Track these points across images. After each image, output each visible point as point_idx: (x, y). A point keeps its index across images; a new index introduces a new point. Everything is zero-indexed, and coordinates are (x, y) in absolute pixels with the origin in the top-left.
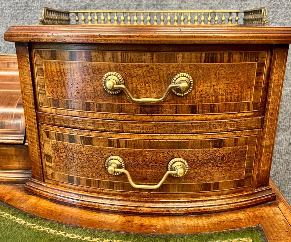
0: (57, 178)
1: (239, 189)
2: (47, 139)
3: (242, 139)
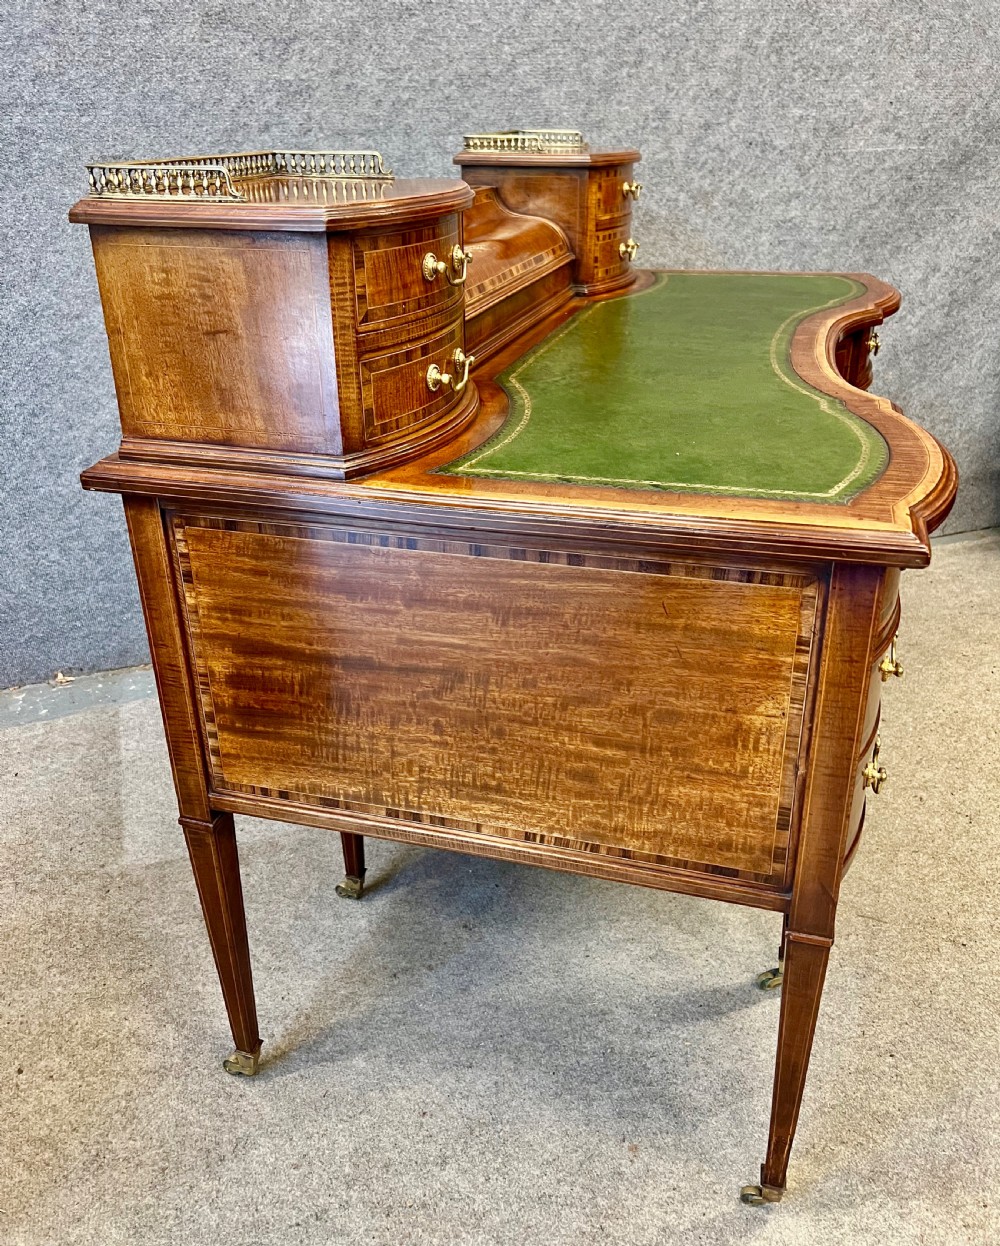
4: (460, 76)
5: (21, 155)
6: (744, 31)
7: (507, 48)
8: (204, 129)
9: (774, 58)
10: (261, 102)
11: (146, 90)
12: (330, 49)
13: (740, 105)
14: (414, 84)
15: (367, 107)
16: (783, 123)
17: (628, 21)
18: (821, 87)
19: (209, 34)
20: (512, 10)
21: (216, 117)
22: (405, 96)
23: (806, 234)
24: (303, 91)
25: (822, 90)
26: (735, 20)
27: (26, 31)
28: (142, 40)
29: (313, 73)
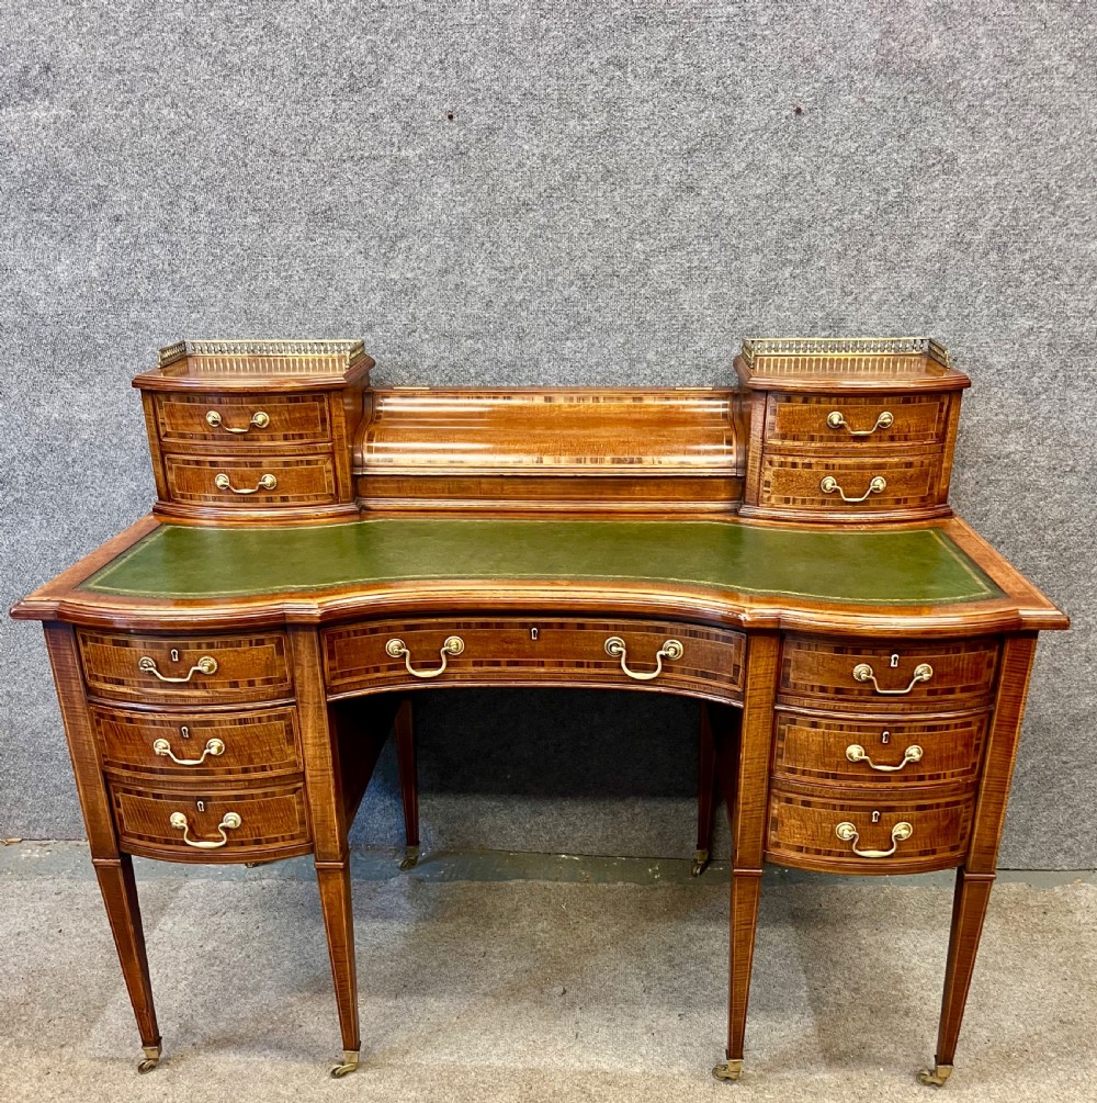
0: (773, 501)
1: (923, 504)
2: (769, 466)
3: (926, 461)
4: (583, 277)
5: (136, 348)
6: (952, 224)
7: (638, 245)
8: (307, 327)
9: (993, 256)
10: (365, 301)
11: (252, 287)
12: (439, 246)
13: (943, 313)
14: (529, 284)
15: (476, 308)
16: (1004, 337)
17: (795, 213)
18: (1062, 292)
19: (315, 233)
20: (646, 203)
21: (319, 316)
22: (518, 298)
23: (1029, 475)
24: (409, 290)
25: (1064, 296)
26: (941, 210)
27: (143, 231)
28: (248, 240)
29: (419, 272)
